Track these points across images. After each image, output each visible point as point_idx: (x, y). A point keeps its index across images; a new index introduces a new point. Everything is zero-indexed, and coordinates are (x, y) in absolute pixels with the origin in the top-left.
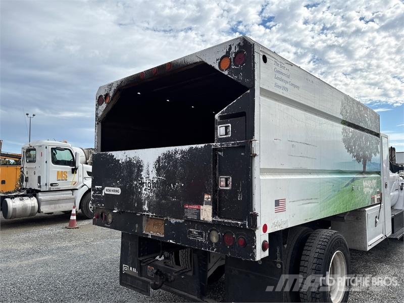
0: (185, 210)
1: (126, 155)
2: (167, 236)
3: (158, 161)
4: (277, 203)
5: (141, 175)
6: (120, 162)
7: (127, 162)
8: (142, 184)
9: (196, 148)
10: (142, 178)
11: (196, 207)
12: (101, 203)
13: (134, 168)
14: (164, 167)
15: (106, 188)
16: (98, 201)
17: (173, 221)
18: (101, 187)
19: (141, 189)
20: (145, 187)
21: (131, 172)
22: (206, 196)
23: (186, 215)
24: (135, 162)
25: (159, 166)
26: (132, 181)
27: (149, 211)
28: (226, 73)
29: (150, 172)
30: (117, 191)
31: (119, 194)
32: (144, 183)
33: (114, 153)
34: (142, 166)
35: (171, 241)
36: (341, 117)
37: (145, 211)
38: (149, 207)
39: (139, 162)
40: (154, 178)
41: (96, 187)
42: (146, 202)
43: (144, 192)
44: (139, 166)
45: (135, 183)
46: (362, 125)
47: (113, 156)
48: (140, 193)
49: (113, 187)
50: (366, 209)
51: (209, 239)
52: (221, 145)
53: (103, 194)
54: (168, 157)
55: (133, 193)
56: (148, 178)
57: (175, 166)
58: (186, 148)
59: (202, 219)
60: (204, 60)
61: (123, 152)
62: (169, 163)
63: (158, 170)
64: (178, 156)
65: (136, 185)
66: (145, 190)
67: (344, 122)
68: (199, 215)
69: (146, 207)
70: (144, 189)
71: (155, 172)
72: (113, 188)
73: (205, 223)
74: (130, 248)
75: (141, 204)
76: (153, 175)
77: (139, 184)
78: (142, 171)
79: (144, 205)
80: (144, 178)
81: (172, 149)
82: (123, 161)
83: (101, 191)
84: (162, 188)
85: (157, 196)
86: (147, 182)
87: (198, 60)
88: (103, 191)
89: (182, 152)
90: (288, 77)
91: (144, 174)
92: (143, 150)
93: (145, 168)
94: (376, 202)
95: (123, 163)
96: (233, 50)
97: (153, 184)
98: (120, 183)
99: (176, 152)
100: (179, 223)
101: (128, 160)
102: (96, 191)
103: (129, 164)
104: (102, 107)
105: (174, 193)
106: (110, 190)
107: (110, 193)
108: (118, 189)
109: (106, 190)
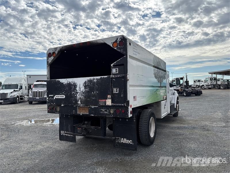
0: (99, 102)
1: (67, 80)
2: (90, 113)
3: (85, 83)
4: (134, 97)
5: (76, 89)
6: (64, 84)
7: (68, 84)
9: (104, 78)
10: (77, 90)
11: (104, 100)
12: (53, 102)
13: (72, 87)
14: (88, 85)
15: (56, 96)
16: (51, 102)
17: (93, 107)
18: (53, 95)
19: (76, 95)
20: (78, 94)
21: (71, 88)
22: (108, 96)
23: (100, 104)
24: (72, 83)
25: (86, 85)
26: (71, 92)
27: (81, 104)
28: (116, 49)
29: (81, 88)
30: (63, 97)
31: (64, 98)
32: (78, 92)
33: (60, 80)
34: (76, 85)
35: (92, 115)
36: (153, 64)
37: (79, 104)
38: (81, 102)
39: (74, 83)
41: (50, 95)
43: (78, 96)
44: (75, 85)
46: (160, 67)
47: (60, 81)
48: (76, 97)
49: (61, 95)
50: (161, 102)
51: (110, 112)
52: (115, 76)
53: (54, 99)
54: (90, 81)
55: (72, 97)
56: (80, 90)
57: (94, 85)
58: (99, 77)
59: (107, 105)
60: (106, 42)
61: (66, 79)
62: (90, 84)
63: (85, 87)
64: (95, 81)
65: (74, 93)
67: (154, 67)
68: (105, 103)
69: (79, 102)
70: (78, 95)
71: (83, 87)
73: (109, 106)
74: (64, 123)
75: (76, 101)
76: (83, 89)
77: (75, 93)
78: (76, 87)
79: (79, 101)
80: (78, 90)
81: (92, 78)
82: (66, 83)
83: (53, 97)
84: (88, 94)
85: (85, 97)
86: (80, 92)
87: (103, 42)
88: (54, 97)
89: (97, 79)
90: (137, 50)
91: (78, 89)
93: (78, 86)
94: (165, 99)
95: (66, 84)
96: (118, 40)
97: (83, 92)
98: (65, 93)
99: (94, 79)
100: (96, 107)
101: (68, 83)
102: (50, 97)
103: (69, 84)
104: (51, 58)
105: (94, 96)
106: (58, 97)
107: (59, 98)
108: (63, 96)
109: (56, 97)
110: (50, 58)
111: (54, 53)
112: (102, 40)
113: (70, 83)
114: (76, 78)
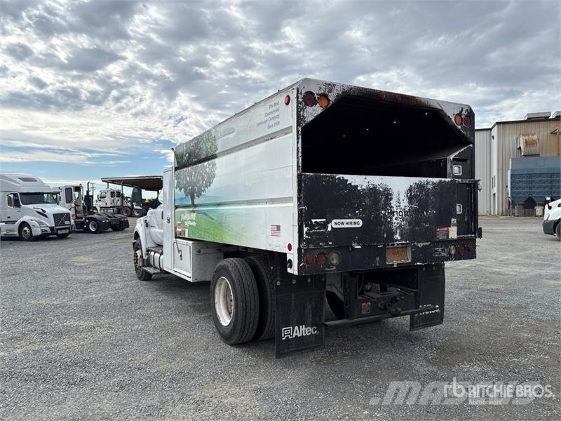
0: (437, 233)
1: (367, 180)
2: (414, 259)
3: (410, 190)
5: (391, 203)
6: (359, 188)
7: (369, 189)
8: (392, 213)
9: (445, 182)
10: (392, 207)
11: (446, 229)
12: (325, 241)
13: (380, 198)
14: (416, 196)
15: (334, 221)
16: (317, 239)
17: (420, 245)
18: (325, 220)
19: (391, 218)
20: (396, 216)
21: (378, 201)
22: (453, 220)
23: (438, 236)
24: (381, 189)
25: (411, 195)
26: (378, 210)
27: (402, 239)
28: (459, 127)
29: (401, 201)
30: (355, 223)
31: (360, 226)
32: (394, 212)
33: (346, 177)
34: (391, 195)
35: (418, 264)
37: (397, 240)
38: (401, 235)
39: (386, 189)
40: (405, 206)
41: (313, 221)
42: (398, 231)
43: (394, 221)
44: (387, 195)
45: (383, 212)
47: (347, 180)
48: (391, 223)
49: (349, 218)
51: (449, 253)
52: (462, 181)
53: (329, 229)
54: (420, 187)
55: (381, 224)
56: (399, 206)
57: (427, 195)
58: (436, 180)
59: (450, 238)
60: (444, 109)
61: (364, 177)
62: (421, 193)
63: (411, 199)
64: (430, 187)
65: (385, 214)
66: (396, 219)
68: (447, 235)
69: (398, 237)
70: (394, 218)
71: (406, 200)
72: (349, 220)
73: (453, 240)
74: (293, 302)
75: (391, 233)
76: (405, 204)
77: (388, 213)
78: (391, 199)
79: (396, 234)
80: (395, 207)
81: (424, 179)
82: (364, 187)
83: (325, 225)
84: (415, 216)
85: (410, 224)
86: (398, 211)
87: (439, 108)
88: (329, 225)
89: (433, 183)
91: (393, 203)
92: (392, 177)
93: (395, 197)
95: (364, 189)
96: (464, 112)
97: (405, 213)
98: (361, 213)
99: (428, 183)
100: (426, 245)
101: (371, 186)
102: (314, 226)
103: (373, 191)
104: (314, 110)
105: (427, 220)
106: (343, 224)
107: (343, 226)
108: (357, 220)
109: (334, 224)
110: (309, 109)
111: (324, 96)
112: (438, 102)
113: (375, 188)
114: (389, 177)
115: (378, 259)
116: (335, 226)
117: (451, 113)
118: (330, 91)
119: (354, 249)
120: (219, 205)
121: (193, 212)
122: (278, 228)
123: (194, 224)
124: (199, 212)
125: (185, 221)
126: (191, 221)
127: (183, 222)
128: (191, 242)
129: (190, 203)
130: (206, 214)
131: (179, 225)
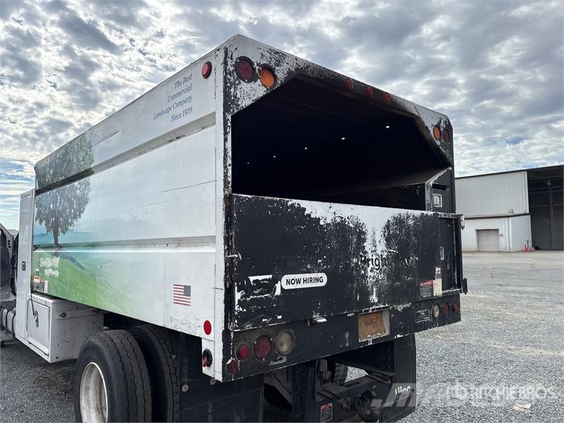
0: (421, 289)
1: (333, 210)
2: (394, 331)
3: (387, 227)
5: (364, 247)
6: (322, 223)
7: (336, 225)
8: (366, 261)
9: (426, 216)
10: (366, 252)
11: (429, 283)
12: (271, 314)
13: (350, 236)
14: (395, 236)
15: (285, 277)
16: (258, 312)
17: (400, 308)
18: (271, 276)
19: (365, 270)
20: (371, 266)
21: (348, 244)
22: (437, 269)
23: (421, 294)
24: (351, 225)
25: (389, 233)
26: (348, 258)
27: (379, 302)
28: (438, 143)
29: (377, 243)
30: (317, 280)
31: (324, 284)
32: (369, 260)
33: (304, 203)
34: (364, 233)
35: (398, 336)
37: (374, 304)
38: (379, 296)
39: (358, 225)
40: (382, 251)
41: (252, 279)
42: (375, 289)
43: (369, 274)
44: (360, 234)
45: (355, 260)
47: (304, 209)
48: (364, 277)
49: (308, 272)
51: (433, 315)
52: (445, 215)
53: (278, 292)
54: (399, 221)
55: (352, 279)
56: (375, 251)
57: (408, 235)
58: (417, 213)
59: (435, 295)
60: (422, 117)
61: (328, 204)
62: (401, 231)
63: (388, 240)
64: (411, 222)
65: (357, 264)
66: (371, 271)
68: (432, 291)
69: (374, 298)
70: (369, 269)
71: (384, 242)
72: (307, 276)
73: (438, 298)
75: (366, 293)
76: (381, 247)
77: (362, 261)
78: (364, 240)
79: (372, 294)
80: (369, 252)
81: (403, 212)
82: (329, 221)
83: (270, 286)
84: (395, 264)
85: (389, 277)
86: (374, 258)
87: (416, 114)
88: (278, 286)
89: (415, 218)
91: (368, 245)
92: (365, 207)
93: (369, 237)
95: (328, 225)
96: (442, 124)
97: (382, 260)
98: (325, 262)
99: (408, 217)
100: (407, 308)
101: (338, 220)
102: (254, 288)
103: (341, 229)
104: (253, 89)
105: (409, 271)
106: (298, 282)
107: (299, 286)
108: (320, 275)
109: (286, 283)
110: (245, 85)
111: (268, 69)
112: (415, 106)
113: (343, 222)
114: (361, 206)
115: (347, 335)
116: (286, 287)
117: (429, 123)
118: (278, 63)
119: (314, 324)
120: (93, 245)
121: (56, 255)
122: (187, 290)
123: (56, 273)
124: (64, 256)
125: (45, 268)
126: (53, 269)
127: (42, 269)
128: (51, 301)
129: (52, 242)
130: (73, 260)
131: (38, 273)
